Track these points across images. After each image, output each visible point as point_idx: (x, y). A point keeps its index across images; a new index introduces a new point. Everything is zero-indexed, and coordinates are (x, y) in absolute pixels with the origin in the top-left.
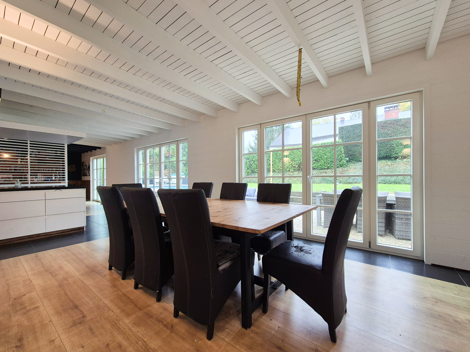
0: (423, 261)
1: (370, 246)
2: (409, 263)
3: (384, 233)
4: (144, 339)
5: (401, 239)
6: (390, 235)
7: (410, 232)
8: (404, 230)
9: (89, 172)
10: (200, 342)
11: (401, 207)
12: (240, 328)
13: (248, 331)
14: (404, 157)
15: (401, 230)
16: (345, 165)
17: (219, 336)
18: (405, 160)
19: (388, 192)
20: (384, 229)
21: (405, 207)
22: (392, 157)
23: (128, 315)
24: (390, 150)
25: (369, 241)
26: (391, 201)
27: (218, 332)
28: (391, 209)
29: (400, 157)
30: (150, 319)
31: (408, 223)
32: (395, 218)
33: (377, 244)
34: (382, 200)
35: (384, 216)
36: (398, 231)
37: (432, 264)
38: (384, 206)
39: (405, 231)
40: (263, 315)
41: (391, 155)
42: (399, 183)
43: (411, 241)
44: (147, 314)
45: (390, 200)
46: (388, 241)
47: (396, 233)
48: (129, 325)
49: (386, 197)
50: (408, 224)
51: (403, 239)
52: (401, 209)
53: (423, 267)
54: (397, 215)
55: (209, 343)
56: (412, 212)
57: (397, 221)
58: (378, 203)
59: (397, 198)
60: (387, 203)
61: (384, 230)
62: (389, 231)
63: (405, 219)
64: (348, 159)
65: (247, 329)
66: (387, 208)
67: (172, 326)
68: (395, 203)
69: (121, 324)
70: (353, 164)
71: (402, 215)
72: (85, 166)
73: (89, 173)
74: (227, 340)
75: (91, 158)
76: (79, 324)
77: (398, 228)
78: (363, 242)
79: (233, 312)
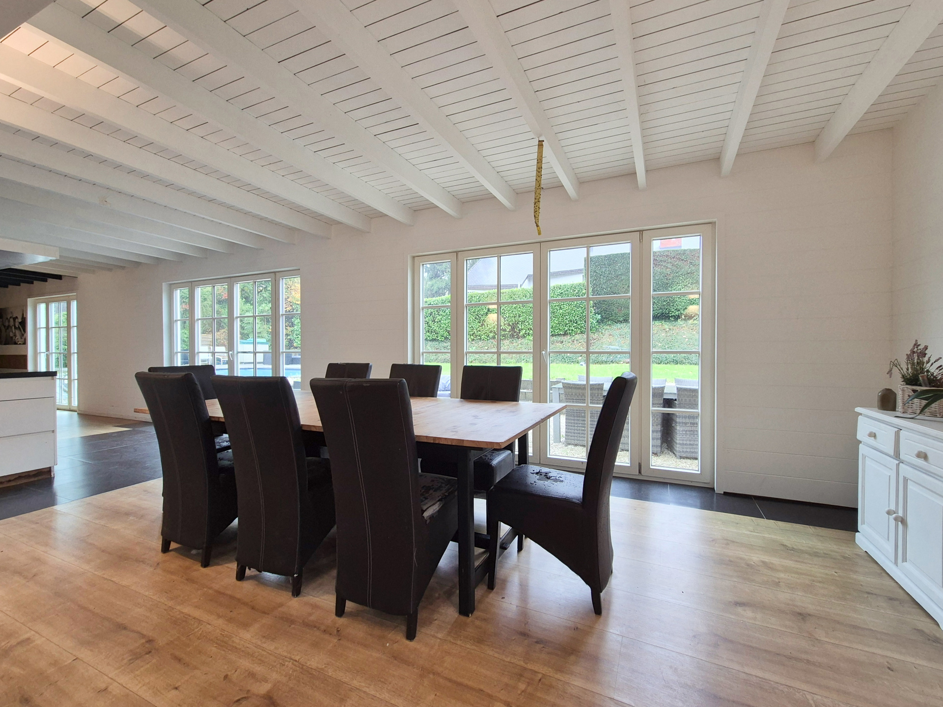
0: (713, 489)
1: (640, 472)
2: (694, 494)
3: (659, 449)
4: (293, 657)
5: (684, 459)
6: (669, 453)
7: (697, 445)
8: (688, 442)
9: (23, 335)
10: (396, 646)
11: (685, 404)
12: (457, 616)
13: (470, 619)
14: (689, 317)
15: (685, 442)
16: (594, 329)
17: (423, 633)
18: (691, 321)
19: (665, 379)
20: (659, 442)
21: (690, 404)
22: (670, 317)
23: (245, 625)
24: (668, 304)
25: (639, 463)
26: (671, 395)
27: (422, 626)
28: (670, 407)
29: (683, 317)
30: (293, 626)
31: (694, 431)
32: (676, 422)
33: (651, 467)
34: (659, 392)
35: (660, 420)
36: (680, 444)
37: (724, 492)
38: (660, 404)
39: (690, 444)
40: (490, 592)
41: (669, 312)
42: (682, 363)
43: (697, 461)
44: (282, 618)
45: (669, 392)
46: (665, 462)
47: (678, 448)
48: (254, 641)
49: (663, 388)
50: (694, 433)
51: (687, 458)
52: (684, 407)
53: (713, 498)
54: (679, 418)
55: (412, 644)
56: (700, 411)
57: (678, 428)
58: (653, 398)
59: (679, 389)
60: (664, 397)
61: (660, 444)
62: (667, 446)
63: (691, 423)
64: (599, 317)
65: (468, 616)
66: (664, 407)
67: (338, 631)
68: (676, 398)
69: (237, 641)
70: (608, 327)
71: (685, 417)
72: (12, 320)
73: (23, 338)
74: (440, 635)
75: (30, 301)
76: (147, 654)
77: (680, 440)
78: (629, 465)
79: (439, 594)
